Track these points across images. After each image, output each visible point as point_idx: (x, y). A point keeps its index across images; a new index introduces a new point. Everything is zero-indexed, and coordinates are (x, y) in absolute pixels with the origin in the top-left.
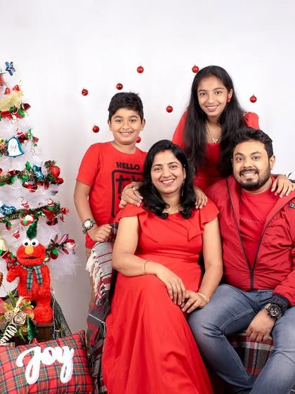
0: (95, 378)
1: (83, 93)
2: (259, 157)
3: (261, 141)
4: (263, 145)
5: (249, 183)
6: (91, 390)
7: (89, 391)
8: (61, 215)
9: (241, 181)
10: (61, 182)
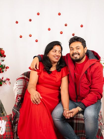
0: (15, 133)
1: (16, 22)
2: (79, 48)
3: (80, 41)
4: (81, 43)
5: (76, 59)
6: (13, 137)
7: (12, 138)
8: (5, 69)
9: (73, 58)
10: (5, 56)
